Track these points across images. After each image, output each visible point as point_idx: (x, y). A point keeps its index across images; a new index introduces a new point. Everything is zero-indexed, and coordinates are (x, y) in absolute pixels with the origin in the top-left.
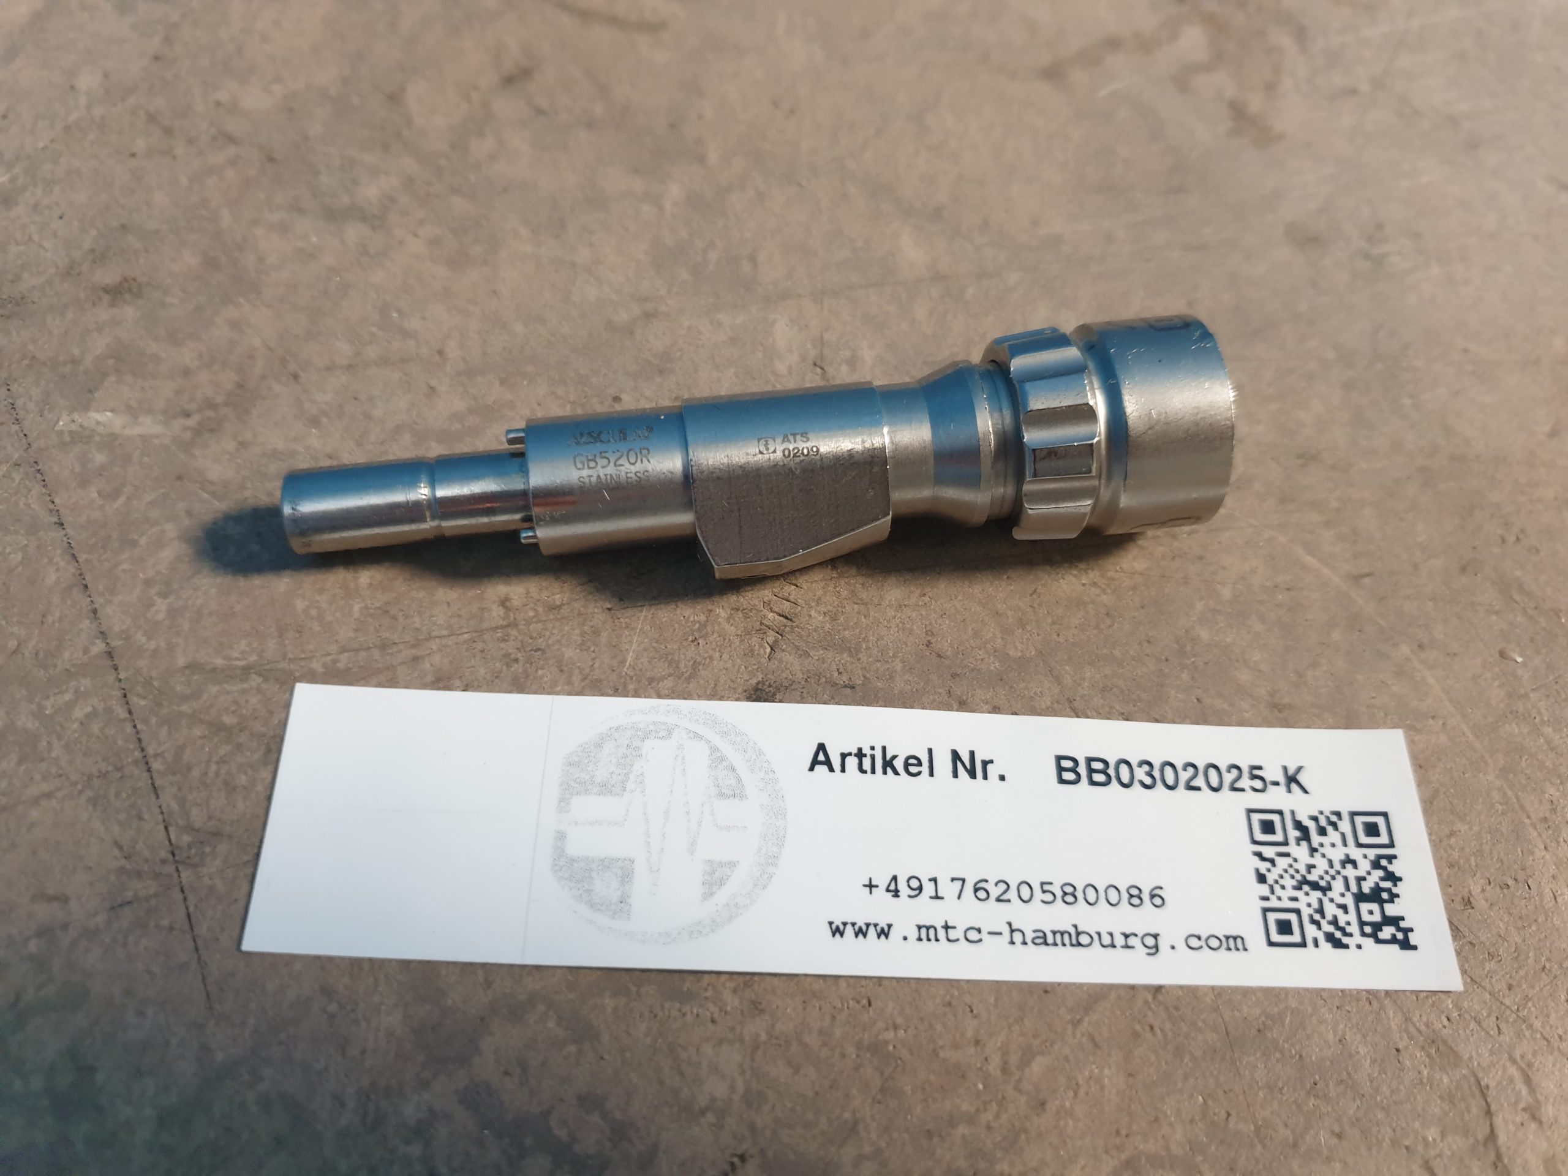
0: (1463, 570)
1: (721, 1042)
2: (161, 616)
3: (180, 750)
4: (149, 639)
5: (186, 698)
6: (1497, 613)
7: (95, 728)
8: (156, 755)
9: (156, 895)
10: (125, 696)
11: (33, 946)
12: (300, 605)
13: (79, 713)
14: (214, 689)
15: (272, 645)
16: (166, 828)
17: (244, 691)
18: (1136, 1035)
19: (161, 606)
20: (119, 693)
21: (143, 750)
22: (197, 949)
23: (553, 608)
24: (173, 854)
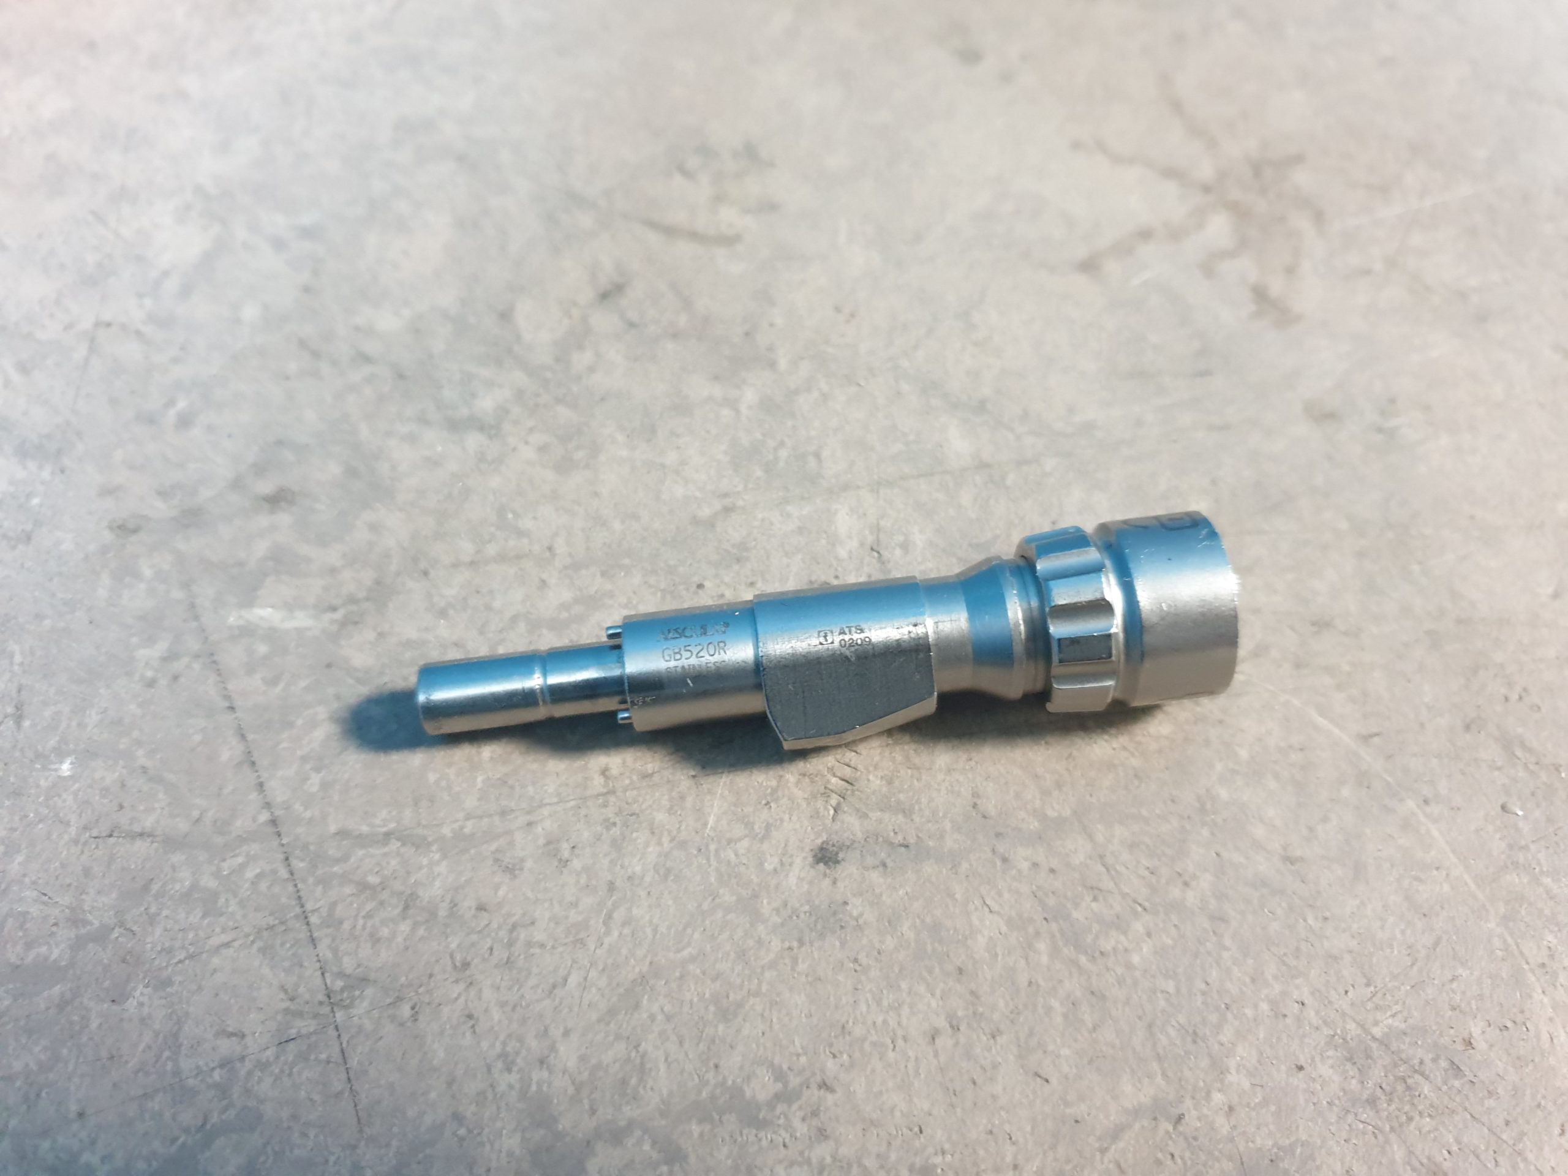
0: (1467, 728)
1: (792, 1164)
2: (314, 789)
3: (333, 905)
4: (306, 808)
5: (337, 861)
6: (1499, 769)
7: (263, 886)
8: (313, 911)
9: (315, 1032)
10: (287, 859)
11: (217, 1075)
12: (432, 777)
13: (250, 874)
14: (361, 853)
15: (408, 813)
16: (323, 974)
17: (385, 855)
18: (1158, 1162)
19: (315, 779)
20: (282, 856)
21: (302, 906)
22: (349, 1080)
23: (646, 776)
24: (329, 997)
